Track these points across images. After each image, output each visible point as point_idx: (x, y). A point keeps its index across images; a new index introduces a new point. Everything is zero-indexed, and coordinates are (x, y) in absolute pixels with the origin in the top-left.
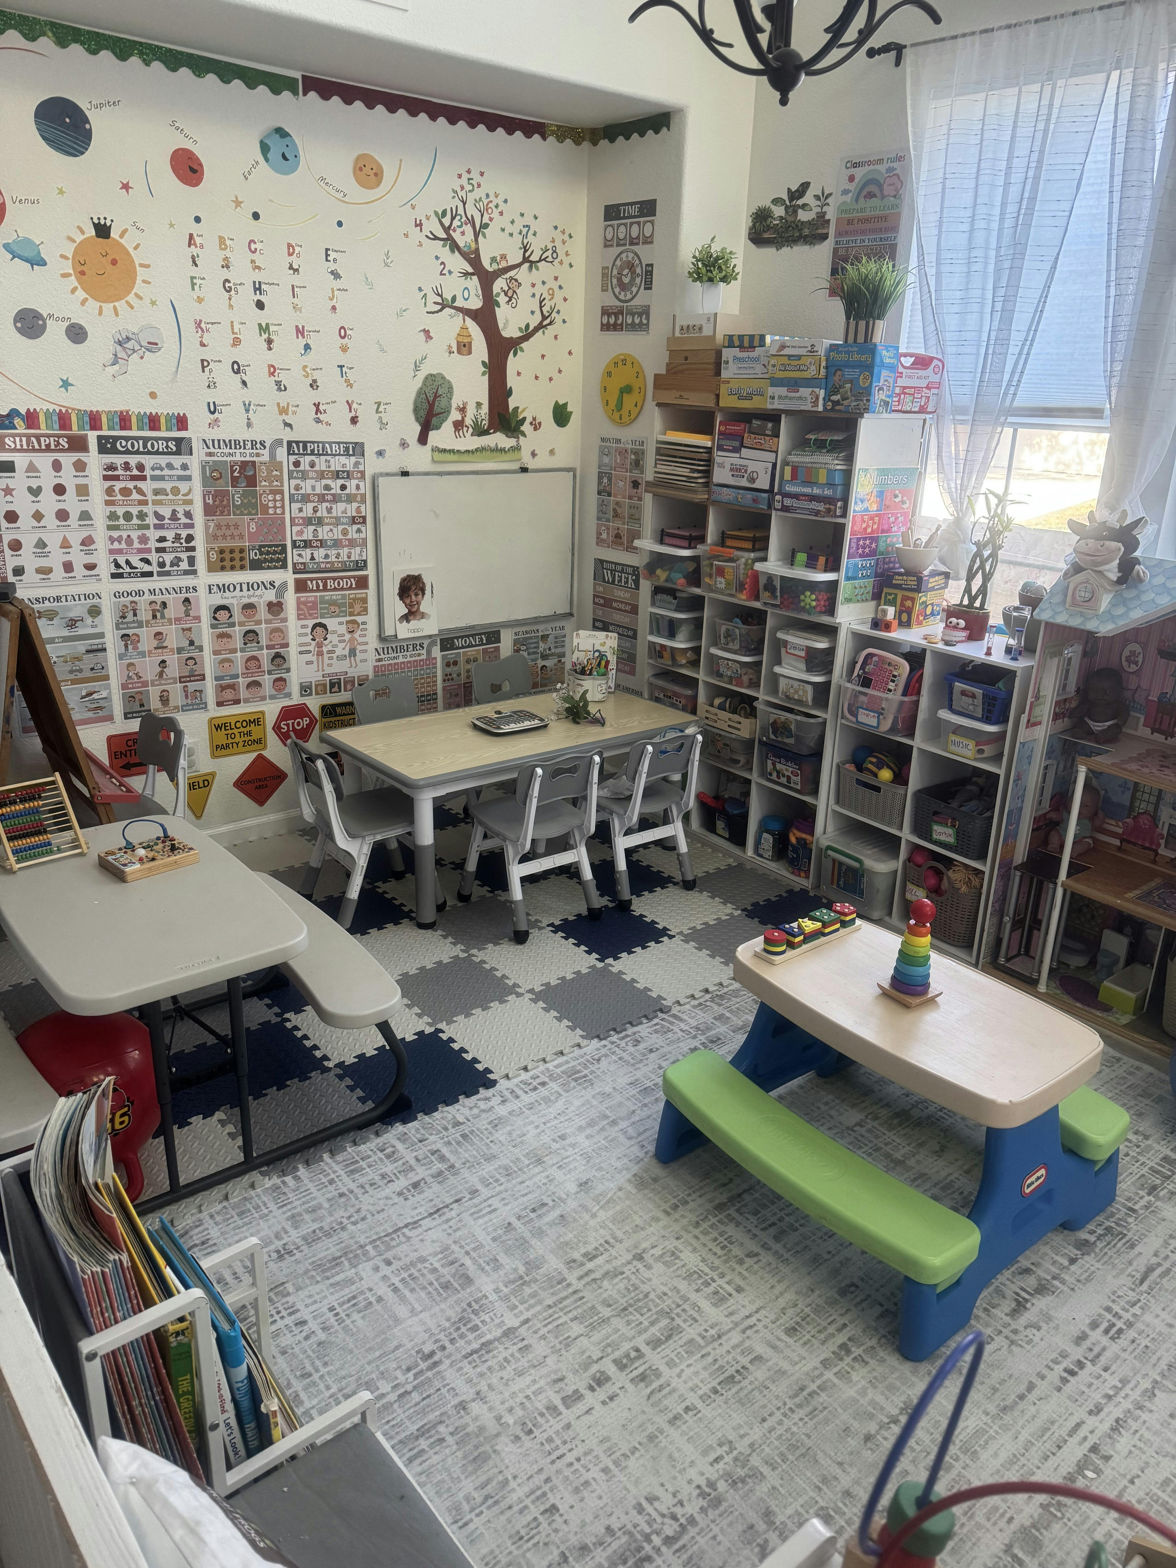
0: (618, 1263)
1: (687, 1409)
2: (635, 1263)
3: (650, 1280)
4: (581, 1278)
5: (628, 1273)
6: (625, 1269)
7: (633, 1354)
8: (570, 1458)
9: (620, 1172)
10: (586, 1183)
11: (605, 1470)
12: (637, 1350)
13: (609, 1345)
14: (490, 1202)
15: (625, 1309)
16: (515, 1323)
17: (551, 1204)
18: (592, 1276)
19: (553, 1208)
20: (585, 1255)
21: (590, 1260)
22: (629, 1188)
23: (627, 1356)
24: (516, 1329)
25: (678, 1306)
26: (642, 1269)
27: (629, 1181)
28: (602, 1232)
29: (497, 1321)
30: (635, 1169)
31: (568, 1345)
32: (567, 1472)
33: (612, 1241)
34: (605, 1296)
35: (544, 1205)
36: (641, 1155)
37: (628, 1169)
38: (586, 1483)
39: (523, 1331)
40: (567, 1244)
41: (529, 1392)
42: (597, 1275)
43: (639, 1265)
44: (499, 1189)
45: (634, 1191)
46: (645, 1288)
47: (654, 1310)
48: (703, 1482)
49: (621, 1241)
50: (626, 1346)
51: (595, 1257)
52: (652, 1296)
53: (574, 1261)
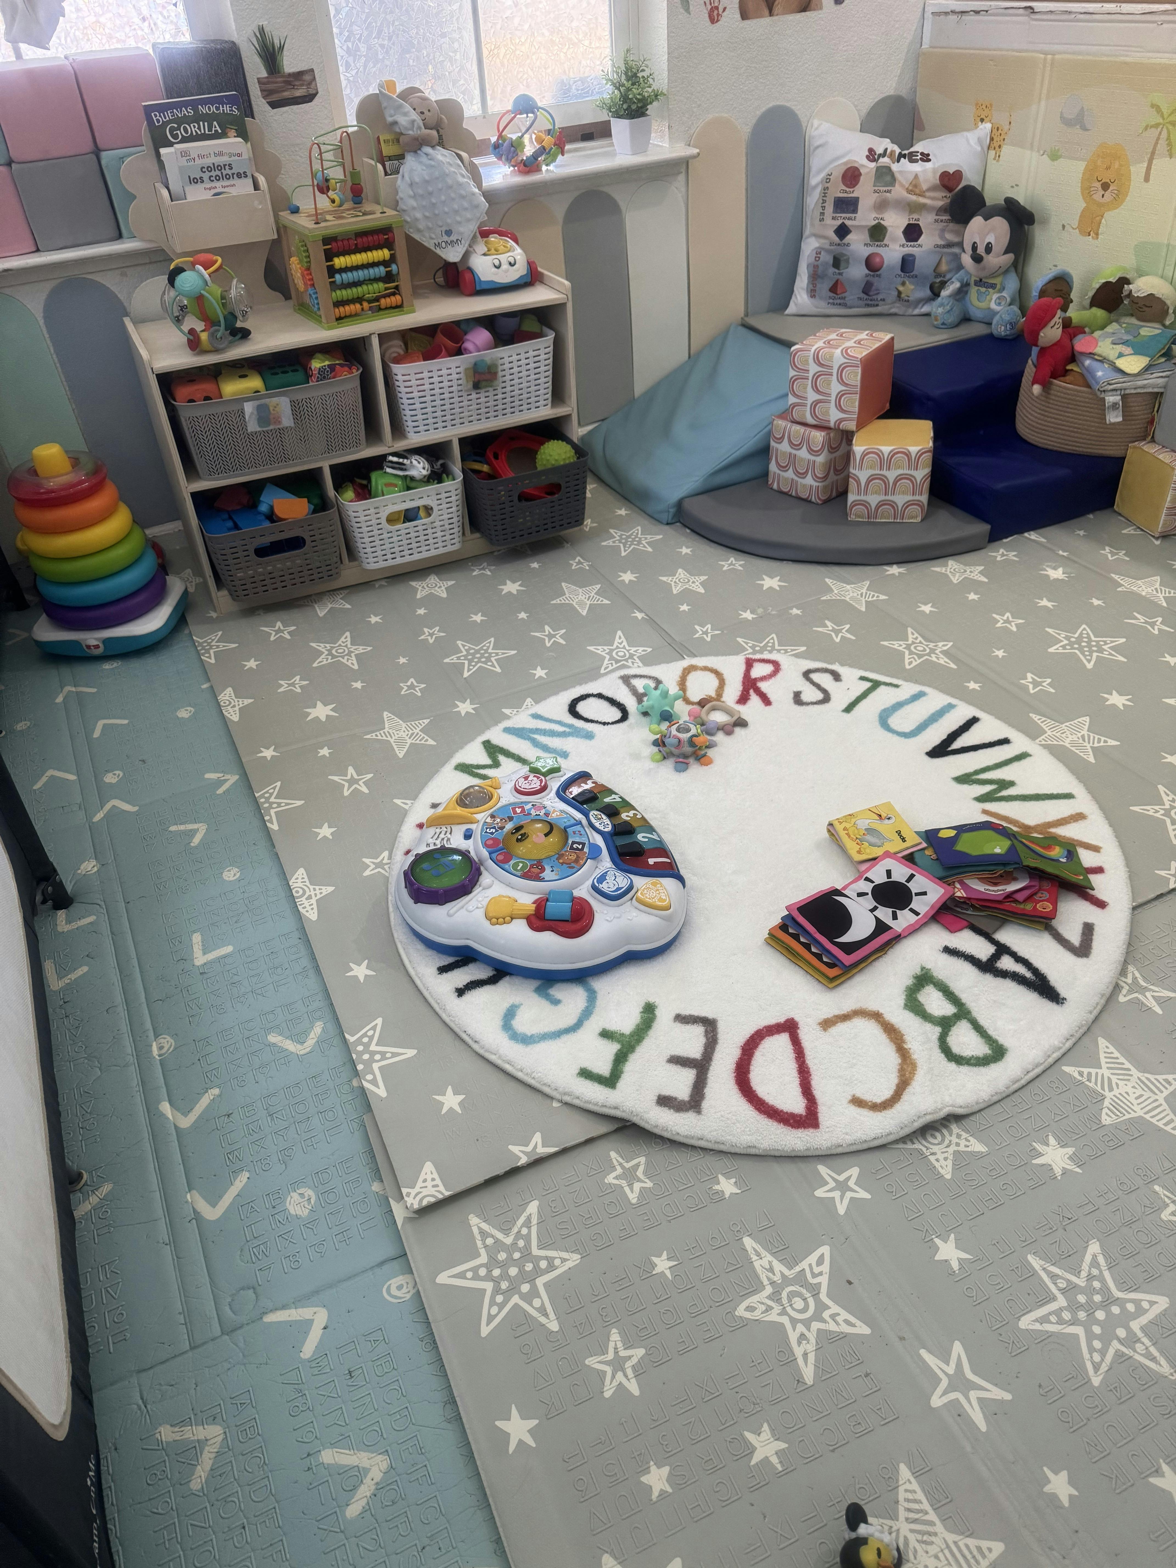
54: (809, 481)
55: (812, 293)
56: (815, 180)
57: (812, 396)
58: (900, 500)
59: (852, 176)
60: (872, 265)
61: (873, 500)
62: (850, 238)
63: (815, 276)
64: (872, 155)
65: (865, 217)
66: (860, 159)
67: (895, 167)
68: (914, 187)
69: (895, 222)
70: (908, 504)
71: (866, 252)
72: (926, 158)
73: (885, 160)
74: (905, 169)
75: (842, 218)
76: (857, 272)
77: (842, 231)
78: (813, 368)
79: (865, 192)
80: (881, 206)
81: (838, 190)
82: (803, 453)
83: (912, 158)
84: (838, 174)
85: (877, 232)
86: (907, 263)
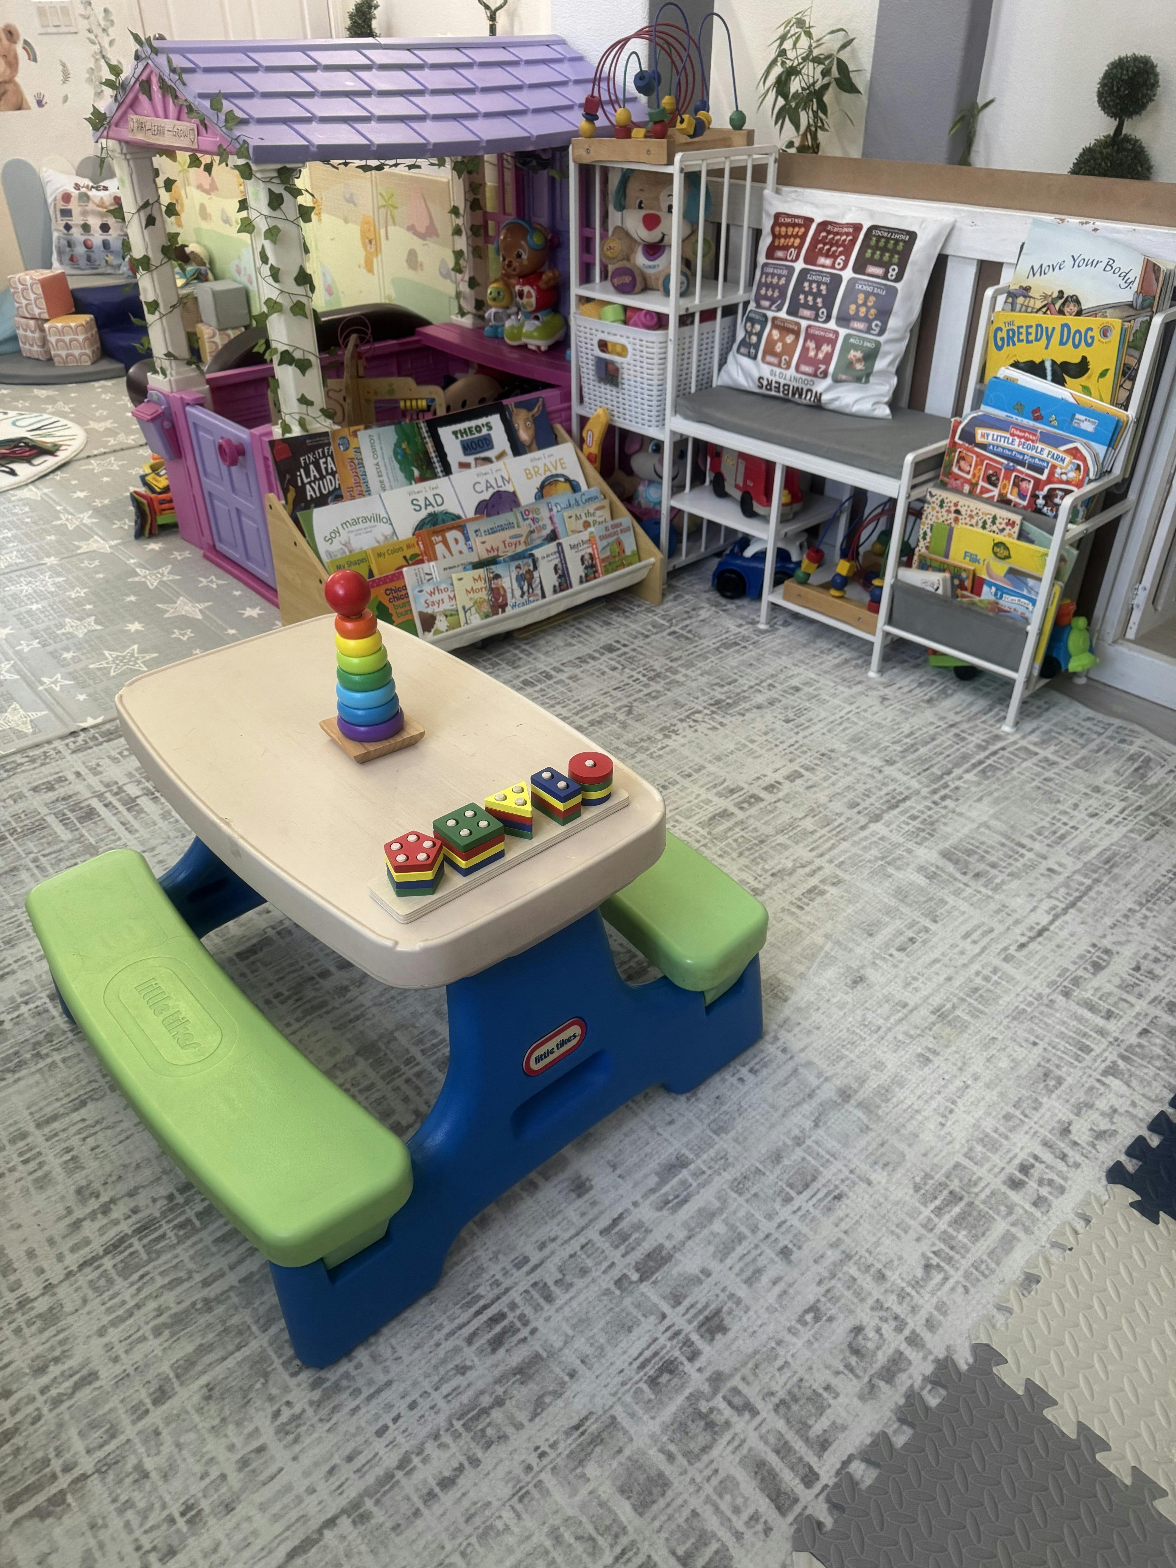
0: (781, 886)
1: (689, 776)
2: (761, 886)
3: (740, 869)
4: (820, 868)
5: (768, 875)
6: (770, 879)
7: (745, 805)
8: (785, 746)
9: (810, 1004)
10: (855, 982)
11: (753, 741)
12: (742, 808)
13: (771, 812)
14: (977, 949)
15: (762, 842)
16: (873, 827)
17: (893, 951)
18: (807, 870)
19: (887, 945)
20: (822, 893)
21: (815, 888)
22: (789, 980)
23: (750, 804)
24: (870, 821)
25: (705, 845)
26: (750, 880)
27: (791, 989)
28: (809, 918)
29: (894, 826)
30: (787, 1011)
31: (812, 810)
32: (782, 738)
33: (794, 910)
34: (787, 853)
35: (901, 949)
36: (784, 1035)
37: (799, 1010)
38: (766, 734)
39: (863, 820)
40: (850, 901)
41: (834, 777)
42: (801, 871)
43: (755, 884)
44: (976, 966)
45: (781, 975)
46: (743, 861)
47: (730, 841)
48: (674, 736)
49: (783, 910)
50: (753, 811)
51: (810, 891)
52: (735, 855)
53: (834, 884)
54: (35, 348)
55: (61, 262)
56: (50, 200)
57: (24, 302)
58: (76, 353)
59: (67, 197)
60: (87, 245)
61: (63, 353)
62: (73, 231)
63: (60, 253)
64: (77, 187)
65: (77, 220)
66: (71, 189)
67: (90, 193)
68: (101, 205)
69: (95, 223)
70: (81, 355)
71: (83, 238)
72: (106, 189)
73: (83, 190)
74: (93, 193)
75: (66, 220)
76: (80, 250)
77: (68, 227)
78: (20, 287)
79: (74, 206)
80: (85, 213)
81: (61, 205)
82: (29, 333)
83: (97, 189)
84: (59, 198)
85: (86, 228)
86: (106, 245)
